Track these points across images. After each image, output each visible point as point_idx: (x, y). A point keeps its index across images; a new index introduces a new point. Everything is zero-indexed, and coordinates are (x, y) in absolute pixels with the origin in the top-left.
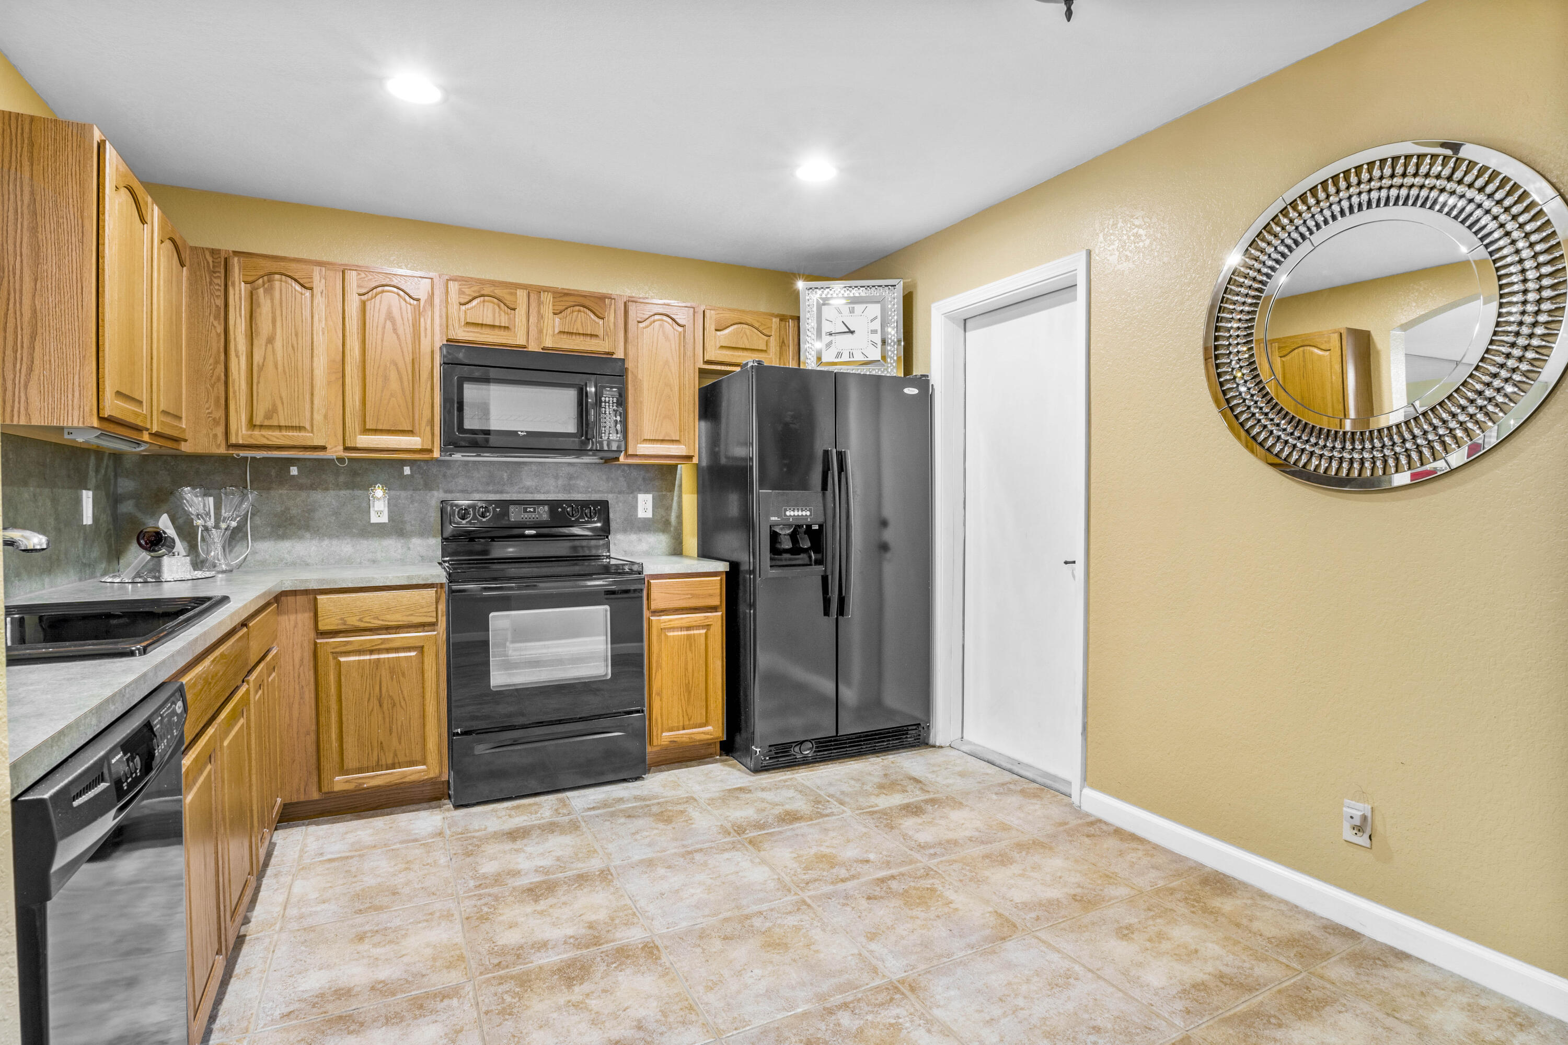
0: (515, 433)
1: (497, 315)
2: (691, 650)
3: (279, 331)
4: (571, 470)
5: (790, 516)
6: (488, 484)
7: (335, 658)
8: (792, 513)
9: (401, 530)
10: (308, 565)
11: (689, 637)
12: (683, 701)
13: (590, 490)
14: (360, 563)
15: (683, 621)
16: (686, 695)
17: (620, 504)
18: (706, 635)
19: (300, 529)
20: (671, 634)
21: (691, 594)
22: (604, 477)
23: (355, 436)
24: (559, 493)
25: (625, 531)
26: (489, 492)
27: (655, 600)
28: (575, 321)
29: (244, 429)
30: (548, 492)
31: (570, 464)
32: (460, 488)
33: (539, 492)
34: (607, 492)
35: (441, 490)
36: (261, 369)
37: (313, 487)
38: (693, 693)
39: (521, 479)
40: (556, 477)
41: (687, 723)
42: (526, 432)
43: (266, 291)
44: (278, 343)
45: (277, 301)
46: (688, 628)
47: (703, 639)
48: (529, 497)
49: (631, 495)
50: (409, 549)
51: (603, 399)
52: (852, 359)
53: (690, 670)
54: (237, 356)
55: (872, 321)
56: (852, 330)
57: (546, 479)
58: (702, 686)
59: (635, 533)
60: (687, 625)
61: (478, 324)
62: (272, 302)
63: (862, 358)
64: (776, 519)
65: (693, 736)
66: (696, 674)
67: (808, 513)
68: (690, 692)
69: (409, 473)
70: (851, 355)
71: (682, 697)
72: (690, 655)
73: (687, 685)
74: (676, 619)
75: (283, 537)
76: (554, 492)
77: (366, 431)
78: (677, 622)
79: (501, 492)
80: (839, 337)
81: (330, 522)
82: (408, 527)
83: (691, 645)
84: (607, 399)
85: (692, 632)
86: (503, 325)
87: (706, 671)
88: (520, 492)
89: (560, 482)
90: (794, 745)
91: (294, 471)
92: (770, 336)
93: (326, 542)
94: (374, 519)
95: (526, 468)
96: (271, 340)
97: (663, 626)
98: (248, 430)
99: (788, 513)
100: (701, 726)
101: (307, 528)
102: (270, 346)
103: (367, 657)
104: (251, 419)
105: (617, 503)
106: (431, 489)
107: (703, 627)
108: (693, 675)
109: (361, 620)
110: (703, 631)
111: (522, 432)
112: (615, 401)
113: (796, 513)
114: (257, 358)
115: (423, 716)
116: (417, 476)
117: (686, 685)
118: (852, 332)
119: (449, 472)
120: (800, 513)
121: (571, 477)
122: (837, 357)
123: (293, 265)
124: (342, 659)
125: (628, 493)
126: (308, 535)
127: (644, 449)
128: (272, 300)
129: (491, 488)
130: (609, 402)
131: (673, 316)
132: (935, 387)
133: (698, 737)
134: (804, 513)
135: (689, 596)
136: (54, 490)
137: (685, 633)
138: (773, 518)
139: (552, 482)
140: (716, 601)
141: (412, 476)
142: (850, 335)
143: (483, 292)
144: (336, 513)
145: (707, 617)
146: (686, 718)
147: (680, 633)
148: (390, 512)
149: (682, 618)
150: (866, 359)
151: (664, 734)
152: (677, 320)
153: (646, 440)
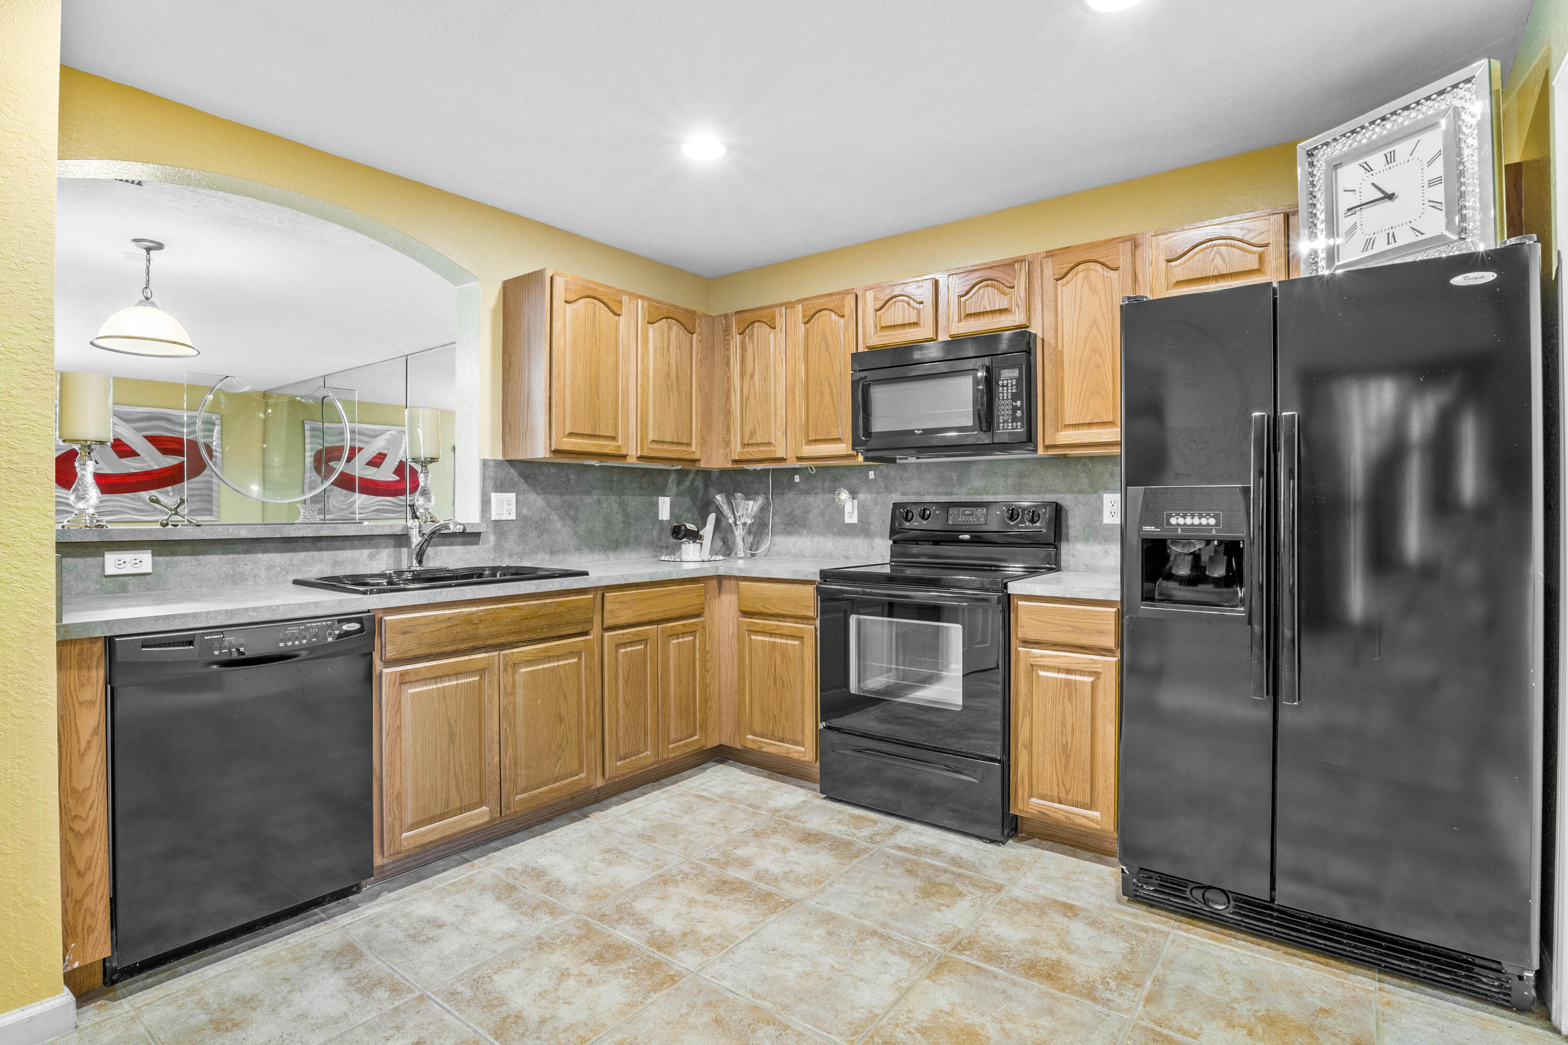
0: (911, 432)
1: (906, 312)
2: (1070, 700)
3: (757, 369)
4: (1022, 467)
5: (1178, 525)
6: (938, 486)
7: (749, 635)
8: (1181, 521)
9: (867, 530)
10: (804, 557)
11: (1068, 682)
12: (1058, 765)
13: (1043, 490)
14: (838, 559)
15: (1060, 660)
16: (1063, 758)
17: (1080, 507)
18: (1094, 686)
19: (800, 527)
20: (1042, 673)
21: (1072, 627)
22: (1061, 474)
23: (802, 447)
24: (1008, 494)
25: (1086, 540)
26: (938, 494)
27: (1023, 627)
28: (982, 298)
29: (739, 448)
30: (996, 493)
31: (1021, 460)
32: (914, 490)
33: (987, 493)
34: (1064, 493)
35: (898, 493)
36: (747, 399)
37: (808, 492)
38: (1072, 760)
39: (970, 480)
40: (1006, 477)
41: (1063, 795)
42: (922, 430)
43: (749, 337)
44: (756, 377)
45: (755, 344)
46: (1068, 671)
47: (1088, 690)
48: (978, 498)
49: (1095, 496)
50: (873, 548)
51: (1000, 383)
52: (1393, 245)
53: (1069, 727)
54: (735, 392)
55: (1429, 163)
56: (1390, 193)
57: (994, 479)
58: (1087, 752)
59: (1100, 543)
60: (1065, 666)
61: (891, 326)
62: (753, 346)
63: (1412, 238)
64: (1153, 528)
65: (1071, 816)
66: (1077, 734)
67: (1212, 521)
68: (1068, 757)
69: (873, 477)
70: (1391, 237)
71: (1058, 760)
72: (1068, 707)
73: (1065, 747)
74: (1051, 656)
75: (790, 533)
76: (1004, 493)
77: (811, 442)
78: (1051, 660)
79: (951, 494)
80: (1368, 212)
81: (819, 522)
82: (873, 528)
83: (1070, 695)
84: (1005, 382)
85: (1072, 677)
86: (912, 321)
87: (1093, 733)
88: (968, 494)
89: (1010, 482)
90: (1193, 885)
91: (797, 479)
92: (1266, 245)
93: (816, 538)
94: (848, 520)
95: (974, 467)
96: (752, 376)
97: (1032, 661)
98: (741, 448)
99: (1173, 521)
100: (1083, 806)
101: (804, 526)
102: (752, 381)
103: (767, 639)
104: (742, 440)
105: (1077, 505)
106: (890, 492)
107: (1090, 674)
108: (1072, 735)
109: (764, 606)
110: (1089, 679)
111: (918, 430)
112: (1014, 383)
113: (1189, 521)
114: (745, 392)
115: (803, 702)
116: (880, 480)
117: (1063, 745)
118: (1390, 197)
119: (905, 475)
120: (1196, 521)
121: (1021, 475)
122: (1365, 249)
123: (764, 312)
124: (753, 637)
125: (1090, 493)
126: (805, 532)
127: (1066, 437)
128: (753, 343)
129: (941, 490)
130: (1007, 386)
131: (1102, 260)
132: (1563, 256)
133: (1079, 820)
134: (1204, 521)
135: (1070, 629)
136: (622, 497)
137: (1062, 676)
138: (1147, 528)
139: (1001, 481)
140: (1110, 641)
141: (875, 480)
142: (1387, 204)
143: (894, 294)
144: (823, 514)
145: (1095, 661)
146: (1062, 789)
147: (1055, 675)
148: (859, 513)
149: (1058, 656)
150: (1421, 238)
151: (1033, 800)
152: (1107, 263)
153: (1068, 426)
